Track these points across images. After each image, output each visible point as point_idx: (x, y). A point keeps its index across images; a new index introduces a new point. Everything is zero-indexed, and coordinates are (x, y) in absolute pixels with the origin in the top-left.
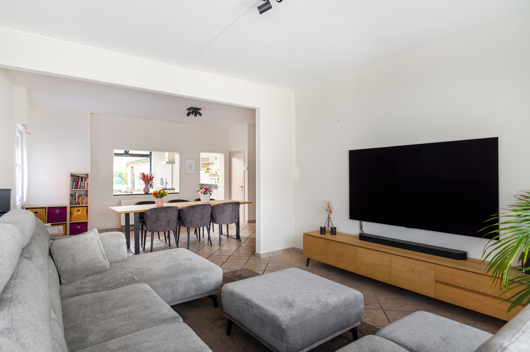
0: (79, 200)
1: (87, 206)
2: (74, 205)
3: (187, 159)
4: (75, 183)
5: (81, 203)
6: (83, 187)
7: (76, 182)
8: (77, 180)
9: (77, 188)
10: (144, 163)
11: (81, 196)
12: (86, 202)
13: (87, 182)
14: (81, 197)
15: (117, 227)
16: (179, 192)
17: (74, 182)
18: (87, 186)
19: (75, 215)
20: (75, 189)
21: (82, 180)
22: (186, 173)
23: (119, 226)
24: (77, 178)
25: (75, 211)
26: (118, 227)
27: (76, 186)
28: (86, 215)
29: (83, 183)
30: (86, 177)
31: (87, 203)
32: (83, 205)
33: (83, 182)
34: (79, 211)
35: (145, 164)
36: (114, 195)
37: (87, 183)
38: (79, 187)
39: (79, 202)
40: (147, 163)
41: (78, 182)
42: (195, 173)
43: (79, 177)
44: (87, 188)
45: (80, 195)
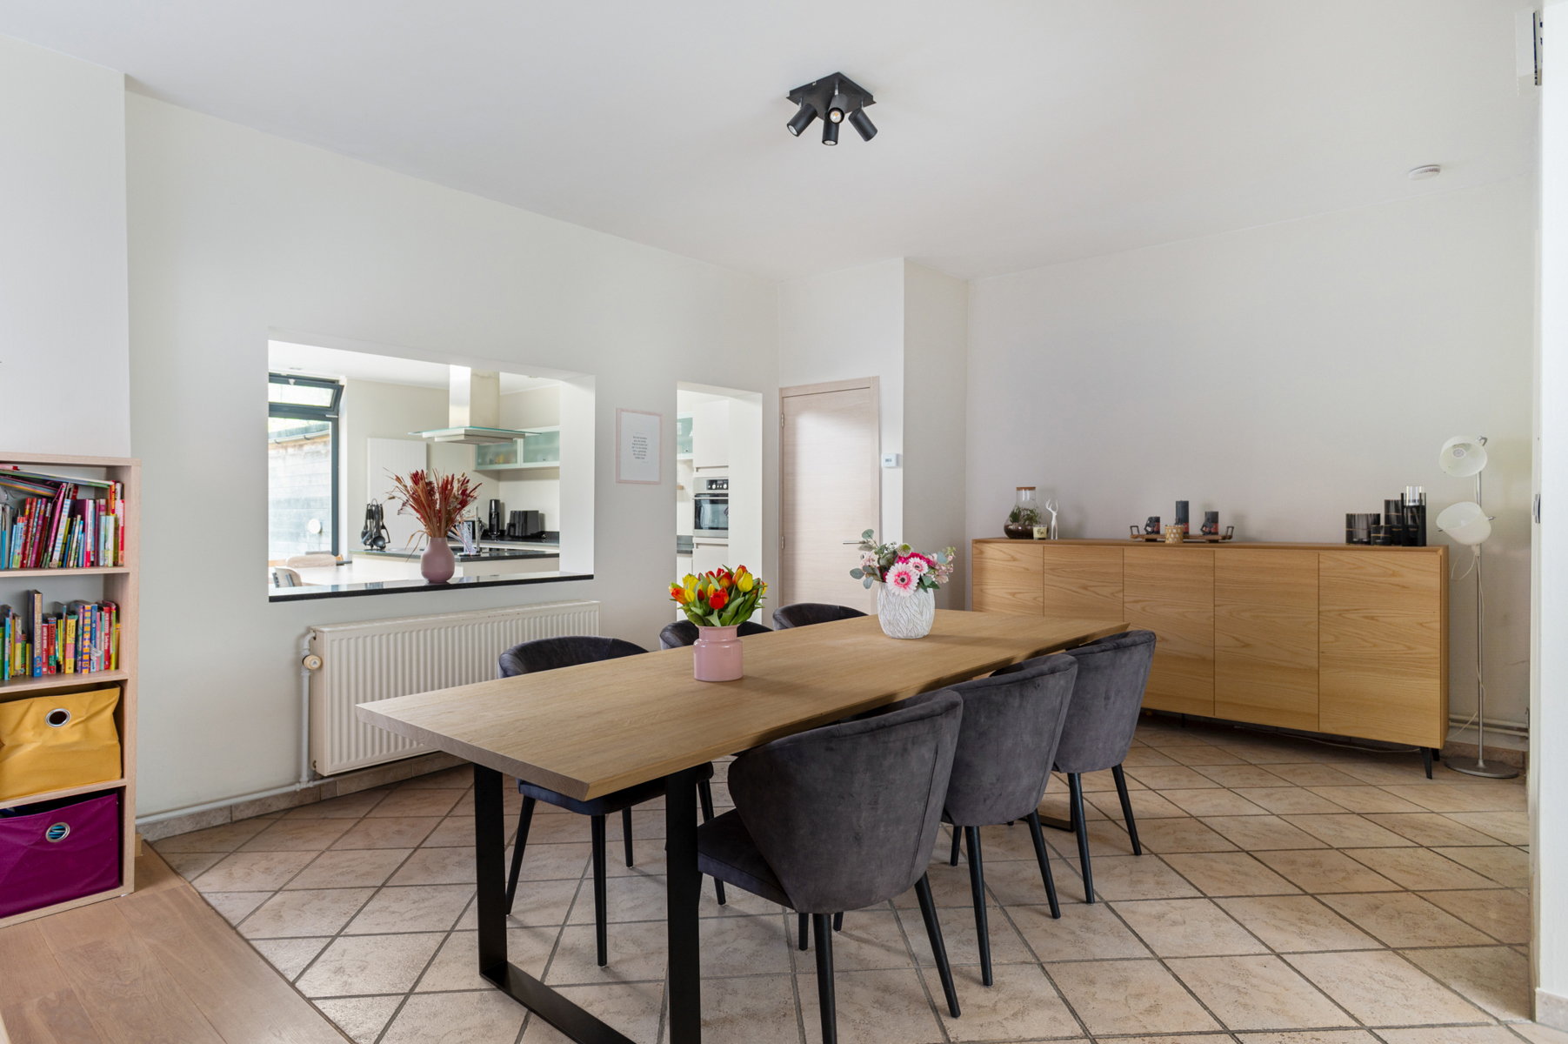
0: (59, 646)
1: (120, 684)
2: (15, 679)
3: (627, 411)
4: (21, 525)
5: (70, 662)
6: (88, 554)
7: (34, 522)
8: (40, 507)
9: (38, 564)
10: (286, 448)
11: (72, 613)
12: (108, 652)
13: (116, 521)
14: (72, 622)
15: (298, 787)
16: (591, 573)
17: (14, 521)
18: (119, 545)
19: (28, 749)
20: (23, 566)
21: (77, 509)
22: (623, 477)
23: (305, 777)
24: (41, 497)
25: (30, 719)
26: (304, 786)
27: (29, 550)
28: (116, 741)
29: (84, 530)
30: (100, 491)
31: (111, 659)
32: (85, 679)
33: (83, 519)
34: (58, 718)
35: (290, 450)
36: (273, 599)
37: (116, 529)
38: (57, 556)
39: (59, 656)
40: (301, 446)
41: (48, 525)
42: (657, 480)
43: (56, 485)
44: (115, 564)
45: (57, 605)
